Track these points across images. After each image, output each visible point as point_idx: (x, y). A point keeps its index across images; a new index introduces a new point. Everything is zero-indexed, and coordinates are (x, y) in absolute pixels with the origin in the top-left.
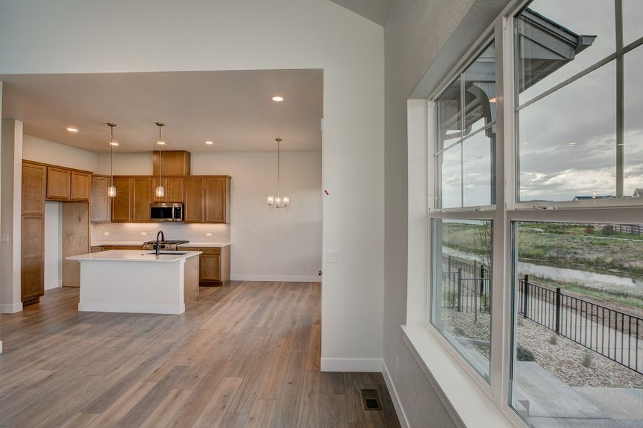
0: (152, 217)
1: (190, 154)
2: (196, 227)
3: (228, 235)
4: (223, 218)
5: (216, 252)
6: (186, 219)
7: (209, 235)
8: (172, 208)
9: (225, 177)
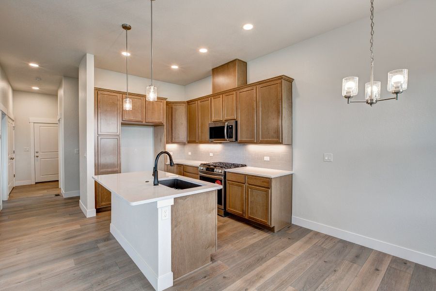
0: (211, 137)
1: (246, 63)
2: (253, 148)
3: (289, 161)
4: (278, 137)
5: (265, 184)
6: (239, 139)
7: (267, 158)
8: (224, 127)
9: (280, 78)
